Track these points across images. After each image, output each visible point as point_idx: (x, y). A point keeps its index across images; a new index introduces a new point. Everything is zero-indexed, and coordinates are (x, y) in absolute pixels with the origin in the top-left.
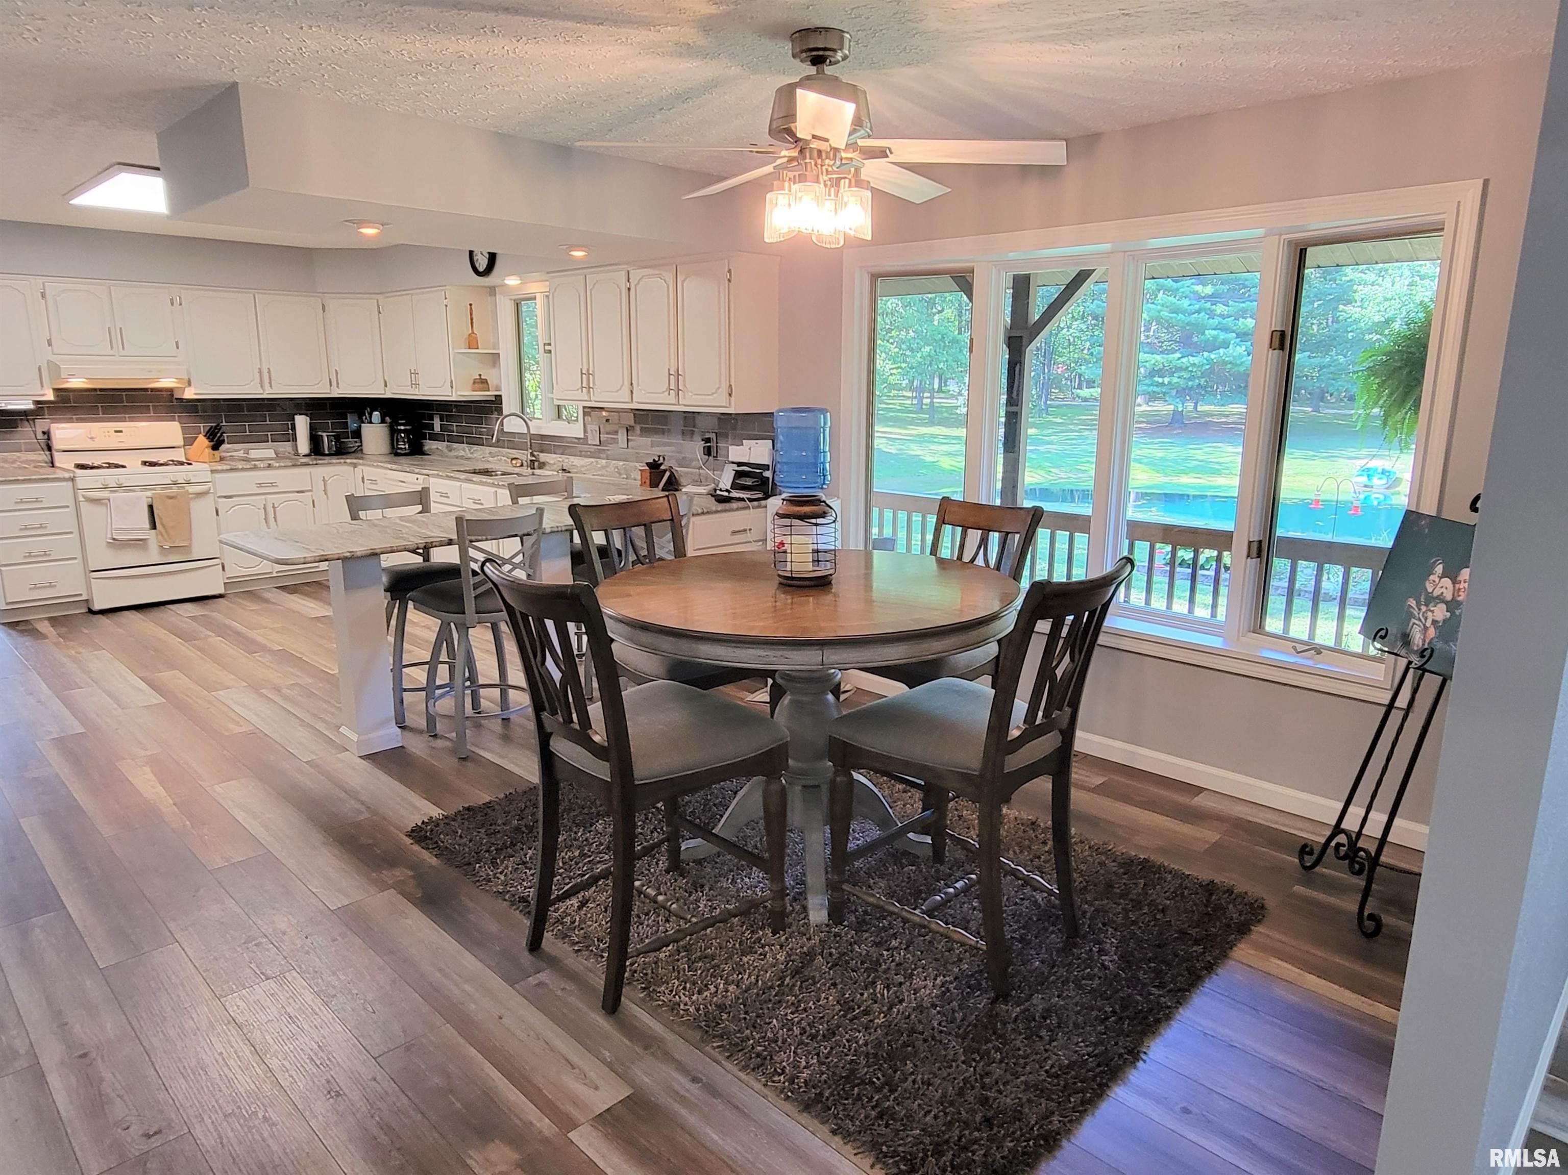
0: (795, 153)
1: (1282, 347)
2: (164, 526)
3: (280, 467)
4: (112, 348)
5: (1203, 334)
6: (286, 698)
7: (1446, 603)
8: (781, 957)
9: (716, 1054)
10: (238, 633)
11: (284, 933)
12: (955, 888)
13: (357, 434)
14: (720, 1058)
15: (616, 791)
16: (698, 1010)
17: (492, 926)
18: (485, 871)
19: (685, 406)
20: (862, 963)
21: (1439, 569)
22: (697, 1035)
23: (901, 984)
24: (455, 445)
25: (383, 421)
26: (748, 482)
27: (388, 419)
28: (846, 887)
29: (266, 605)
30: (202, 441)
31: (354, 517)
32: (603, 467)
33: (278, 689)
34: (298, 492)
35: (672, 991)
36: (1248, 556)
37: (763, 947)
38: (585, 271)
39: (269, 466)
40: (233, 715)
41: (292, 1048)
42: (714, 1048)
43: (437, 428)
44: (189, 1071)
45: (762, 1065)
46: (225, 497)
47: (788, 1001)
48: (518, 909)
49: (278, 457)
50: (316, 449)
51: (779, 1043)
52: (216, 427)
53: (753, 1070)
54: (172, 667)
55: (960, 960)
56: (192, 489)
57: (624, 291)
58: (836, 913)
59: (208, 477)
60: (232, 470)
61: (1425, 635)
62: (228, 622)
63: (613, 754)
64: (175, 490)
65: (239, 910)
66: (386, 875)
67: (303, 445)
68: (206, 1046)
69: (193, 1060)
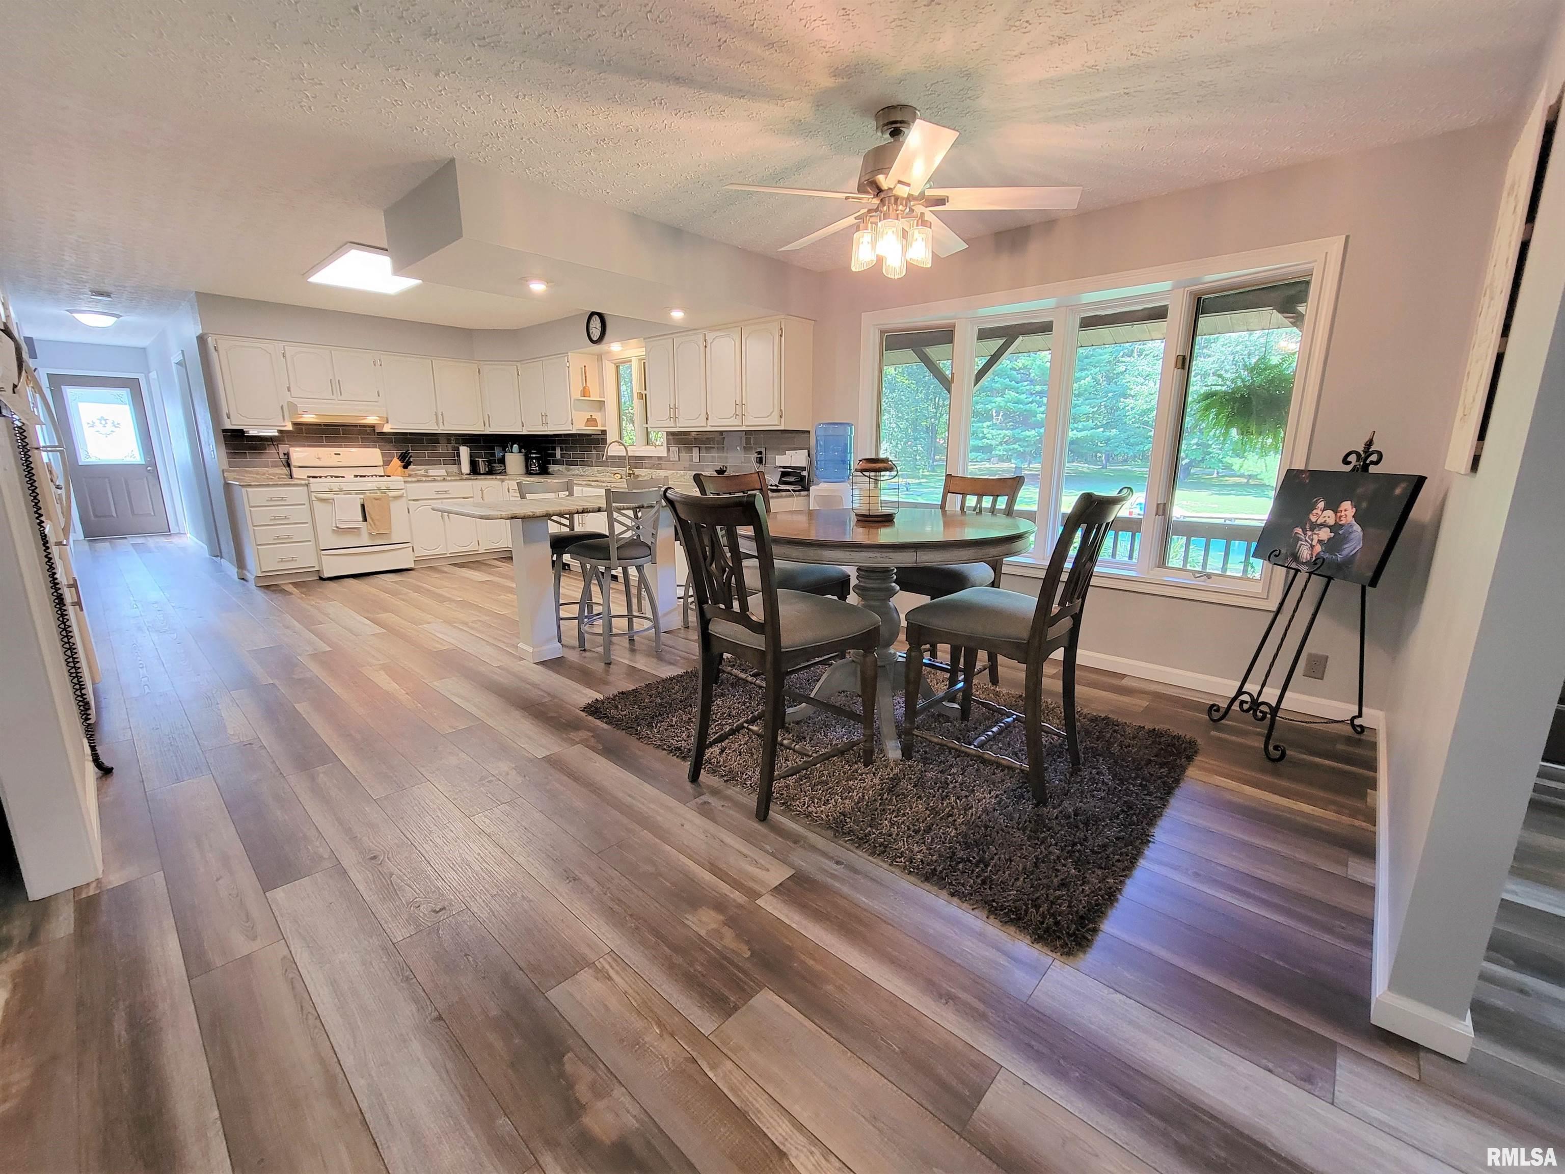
0: (876, 201)
1: (1183, 367)
2: (373, 520)
3: (451, 480)
4: (333, 394)
5: (1035, 417)
6: (472, 628)
7: (1329, 527)
8: (876, 781)
9: (848, 845)
10: (428, 590)
11: (508, 774)
12: (992, 732)
13: (502, 461)
14: (851, 848)
15: (769, 658)
16: (827, 816)
17: (657, 766)
18: (646, 731)
19: (747, 426)
20: (936, 784)
21: (1321, 505)
22: (830, 833)
23: (966, 797)
24: (572, 467)
25: (520, 452)
26: (792, 479)
27: (523, 450)
28: (916, 732)
29: (444, 574)
30: (396, 462)
31: (523, 497)
32: (681, 476)
33: (466, 624)
34: (464, 498)
35: (804, 805)
36: (1157, 514)
37: (861, 775)
38: (673, 336)
39: (444, 479)
40: (437, 639)
41: (532, 849)
42: (846, 842)
43: (558, 456)
44: (457, 866)
45: (885, 851)
46: (414, 500)
47: (890, 809)
48: (675, 755)
49: (448, 474)
50: (474, 470)
51: (894, 836)
52: (406, 453)
53: (879, 855)
54: (386, 611)
55: (1003, 781)
56: (391, 494)
57: (702, 348)
58: (907, 752)
59: (402, 485)
60: (418, 481)
61: (1312, 551)
62: (421, 584)
63: (768, 629)
64: (379, 494)
65: (470, 760)
66: (573, 735)
67: (466, 467)
68: (466, 849)
69: (459, 859)
